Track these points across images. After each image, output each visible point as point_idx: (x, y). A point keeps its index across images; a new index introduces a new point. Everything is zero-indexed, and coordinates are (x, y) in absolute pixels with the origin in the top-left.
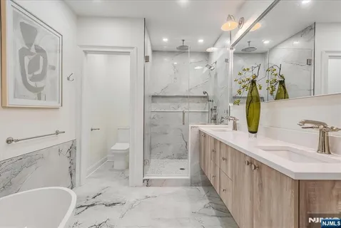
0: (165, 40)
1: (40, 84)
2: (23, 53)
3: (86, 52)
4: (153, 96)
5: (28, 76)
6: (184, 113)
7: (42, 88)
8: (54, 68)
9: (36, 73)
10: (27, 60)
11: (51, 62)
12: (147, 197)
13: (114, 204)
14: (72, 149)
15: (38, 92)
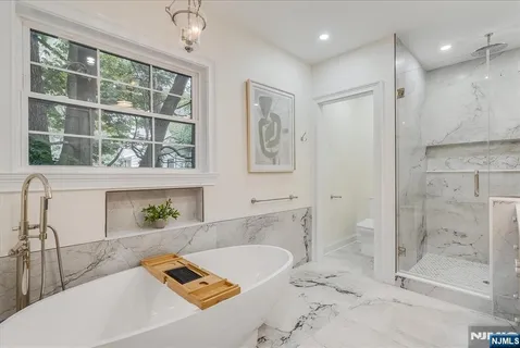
0: (446, 48)
1: (274, 150)
2: (262, 123)
3: (321, 105)
4: (428, 148)
5: (265, 143)
6: (477, 176)
7: (276, 153)
8: (287, 131)
9: (272, 139)
10: (264, 128)
11: (284, 126)
12: (395, 301)
13: (347, 292)
14: (307, 218)
15: (273, 157)
